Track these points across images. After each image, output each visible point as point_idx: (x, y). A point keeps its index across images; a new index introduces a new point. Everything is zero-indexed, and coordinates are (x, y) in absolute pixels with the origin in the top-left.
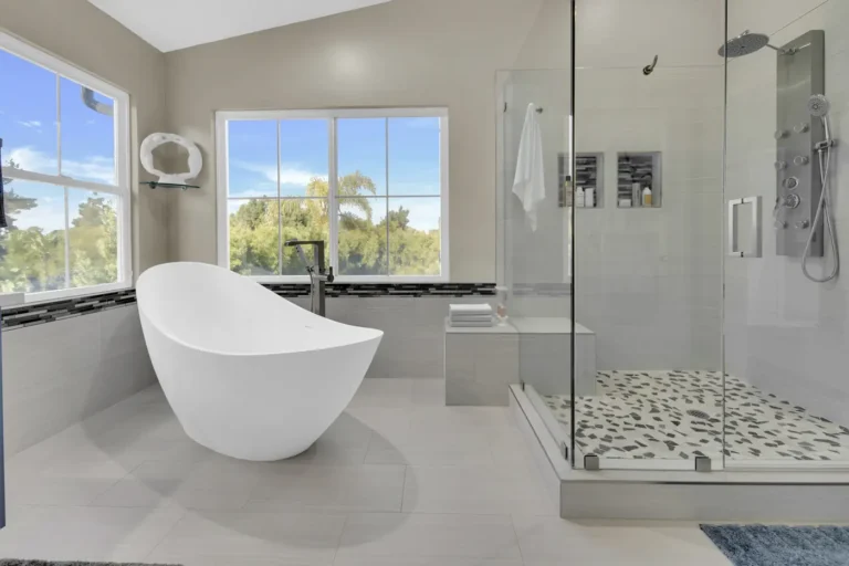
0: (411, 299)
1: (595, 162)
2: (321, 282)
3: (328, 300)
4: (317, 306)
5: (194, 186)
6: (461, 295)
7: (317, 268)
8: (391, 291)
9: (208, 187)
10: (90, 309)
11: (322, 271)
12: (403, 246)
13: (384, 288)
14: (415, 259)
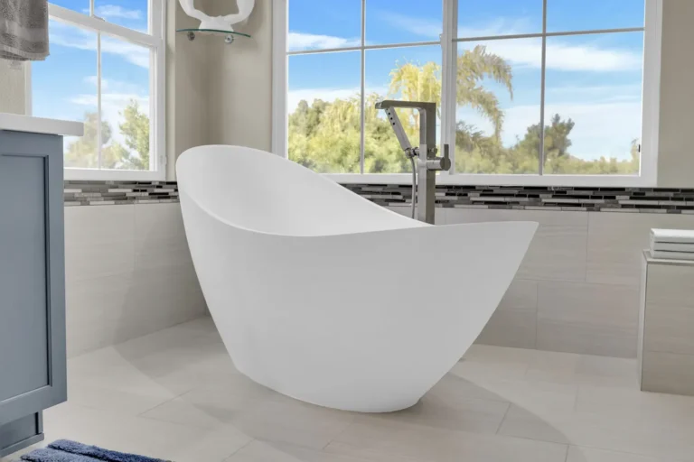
2: (430, 176)
3: (440, 211)
5: (245, 33)
7: (423, 150)
8: (546, 198)
9: (263, 35)
10: (123, 198)
11: (431, 150)
13: (534, 194)
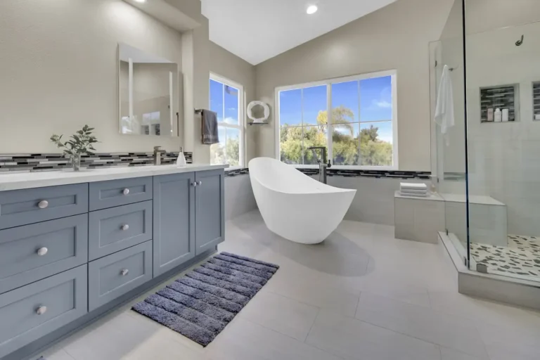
0: (374, 179)
1: (513, 90)
2: (325, 167)
3: (328, 177)
4: (323, 179)
5: (266, 123)
6: (406, 178)
7: (322, 161)
9: (272, 123)
10: (232, 175)
11: (325, 162)
12: (372, 152)
13: (358, 173)
14: (382, 161)
